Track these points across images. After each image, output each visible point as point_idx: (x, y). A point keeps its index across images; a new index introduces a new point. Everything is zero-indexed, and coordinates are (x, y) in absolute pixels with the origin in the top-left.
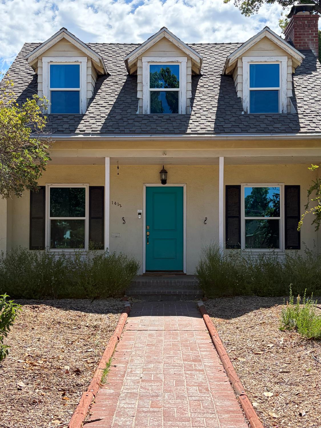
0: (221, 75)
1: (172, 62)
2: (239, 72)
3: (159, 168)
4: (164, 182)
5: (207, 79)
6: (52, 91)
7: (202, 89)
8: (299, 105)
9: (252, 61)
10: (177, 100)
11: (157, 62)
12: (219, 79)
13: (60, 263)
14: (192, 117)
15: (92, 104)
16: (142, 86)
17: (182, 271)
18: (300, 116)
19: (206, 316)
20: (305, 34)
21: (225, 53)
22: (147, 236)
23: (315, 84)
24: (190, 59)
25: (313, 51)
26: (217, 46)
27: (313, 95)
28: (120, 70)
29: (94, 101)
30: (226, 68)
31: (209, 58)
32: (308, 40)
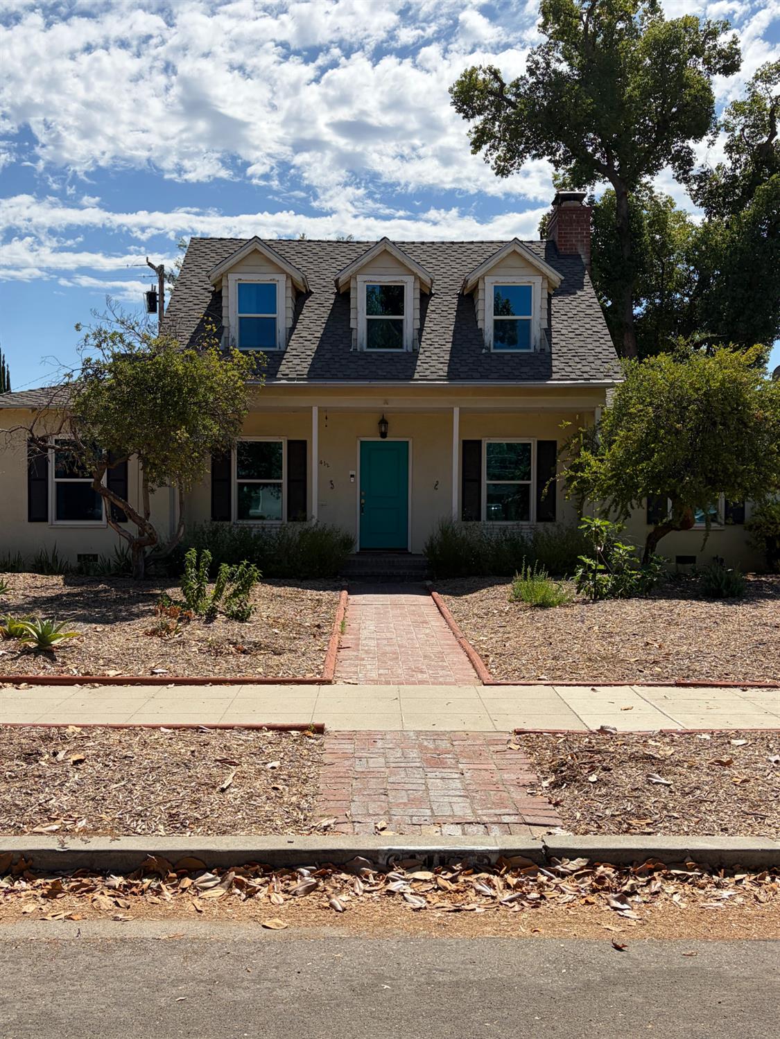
0: (458, 294)
1: (395, 282)
2: (480, 295)
3: (378, 418)
4: (384, 435)
5: (440, 300)
6: (240, 318)
7: (433, 316)
8: (554, 341)
9: (497, 282)
10: (401, 331)
11: (375, 282)
12: (455, 301)
13: (258, 537)
14: (421, 357)
15: (293, 337)
16: (357, 313)
17: (407, 549)
18: (554, 356)
19: (435, 594)
20: (572, 233)
21: (464, 259)
22: (361, 504)
23: (578, 309)
24: (417, 278)
25: (582, 257)
26: (456, 247)
27: (574, 326)
28: (325, 284)
29: (296, 332)
30: (464, 287)
31: (443, 265)
32: (577, 241)
